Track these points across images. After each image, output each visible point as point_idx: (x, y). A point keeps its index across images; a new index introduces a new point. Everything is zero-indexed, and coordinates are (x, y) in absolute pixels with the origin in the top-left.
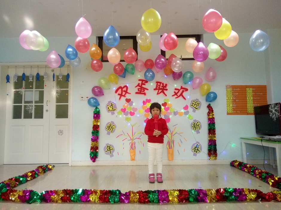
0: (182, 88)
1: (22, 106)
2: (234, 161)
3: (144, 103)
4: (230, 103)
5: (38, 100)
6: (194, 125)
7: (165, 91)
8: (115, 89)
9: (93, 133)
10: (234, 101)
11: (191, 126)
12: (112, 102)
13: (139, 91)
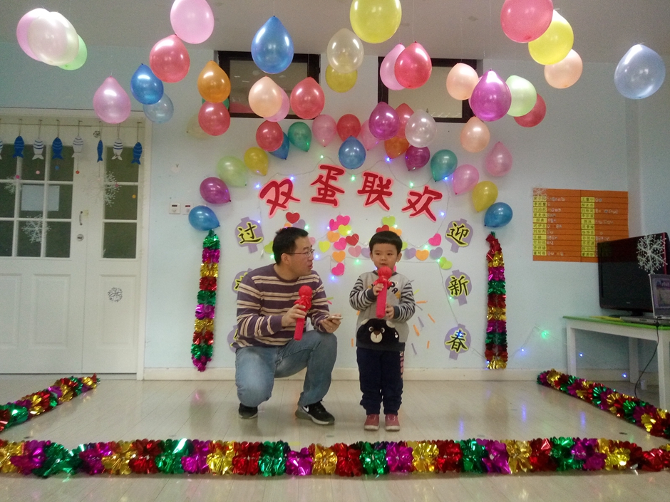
0: (427, 190)
1: (12, 223)
2: (548, 373)
3: (333, 225)
4: (541, 233)
5: (56, 208)
6: (454, 283)
7: (385, 198)
8: (258, 187)
9: (200, 297)
10: (551, 227)
11: (446, 286)
12: (250, 221)
13: (320, 194)
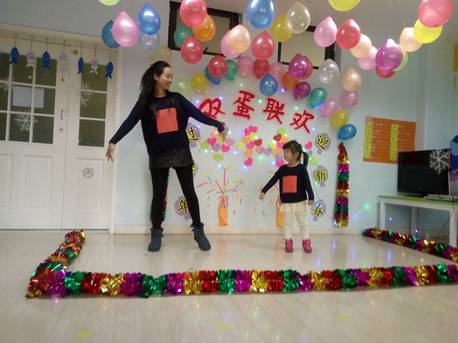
0: (305, 113)
3: (247, 132)
4: (369, 144)
6: (318, 173)
7: (280, 116)
8: (198, 102)
10: (374, 141)
11: (314, 175)
13: (239, 110)
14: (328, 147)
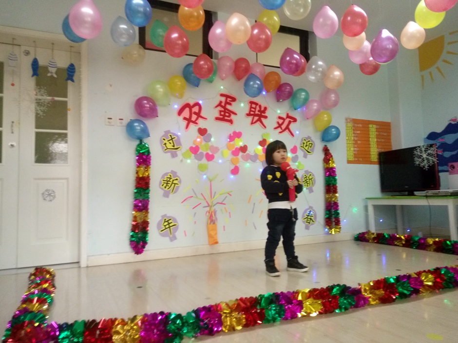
0: (288, 116)
3: (231, 138)
4: (351, 146)
6: (306, 179)
7: (263, 120)
8: (177, 107)
10: (356, 143)
12: (172, 133)
13: (221, 115)
14: (313, 150)
